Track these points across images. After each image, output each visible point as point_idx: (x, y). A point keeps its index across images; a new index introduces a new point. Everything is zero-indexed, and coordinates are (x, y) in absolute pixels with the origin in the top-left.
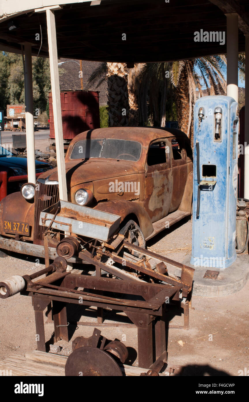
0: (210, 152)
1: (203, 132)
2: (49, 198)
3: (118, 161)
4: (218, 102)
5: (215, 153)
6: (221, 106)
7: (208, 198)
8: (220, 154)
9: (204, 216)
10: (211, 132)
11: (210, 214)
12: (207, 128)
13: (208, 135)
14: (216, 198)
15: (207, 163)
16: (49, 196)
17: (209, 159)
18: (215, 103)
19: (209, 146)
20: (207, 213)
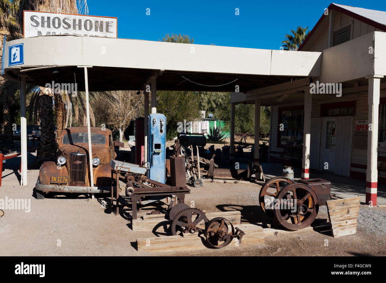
0: (158, 138)
1: (155, 129)
2: (81, 162)
3: (95, 144)
4: (161, 117)
5: (160, 138)
6: (163, 118)
7: (157, 158)
8: (162, 139)
9: (156, 167)
10: (158, 129)
11: (158, 166)
12: (157, 127)
13: (157, 131)
14: (161, 158)
15: (157, 143)
16: (80, 161)
17: (158, 141)
18: (160, 117)
19: (158, 135)
20: (157, 165)
